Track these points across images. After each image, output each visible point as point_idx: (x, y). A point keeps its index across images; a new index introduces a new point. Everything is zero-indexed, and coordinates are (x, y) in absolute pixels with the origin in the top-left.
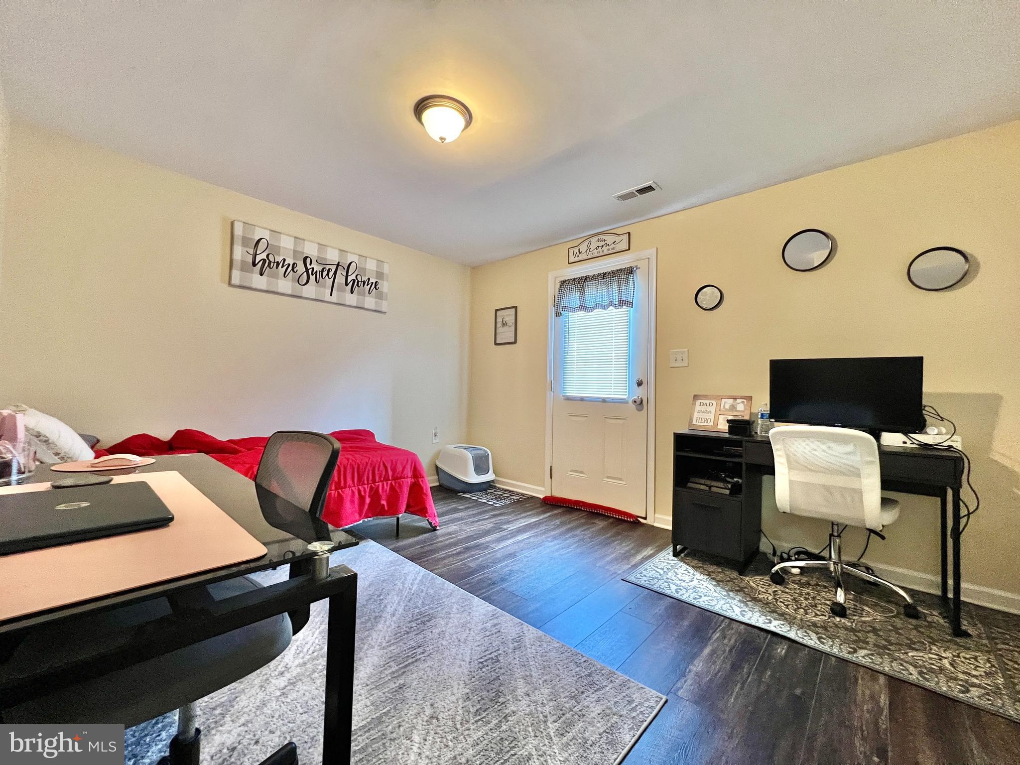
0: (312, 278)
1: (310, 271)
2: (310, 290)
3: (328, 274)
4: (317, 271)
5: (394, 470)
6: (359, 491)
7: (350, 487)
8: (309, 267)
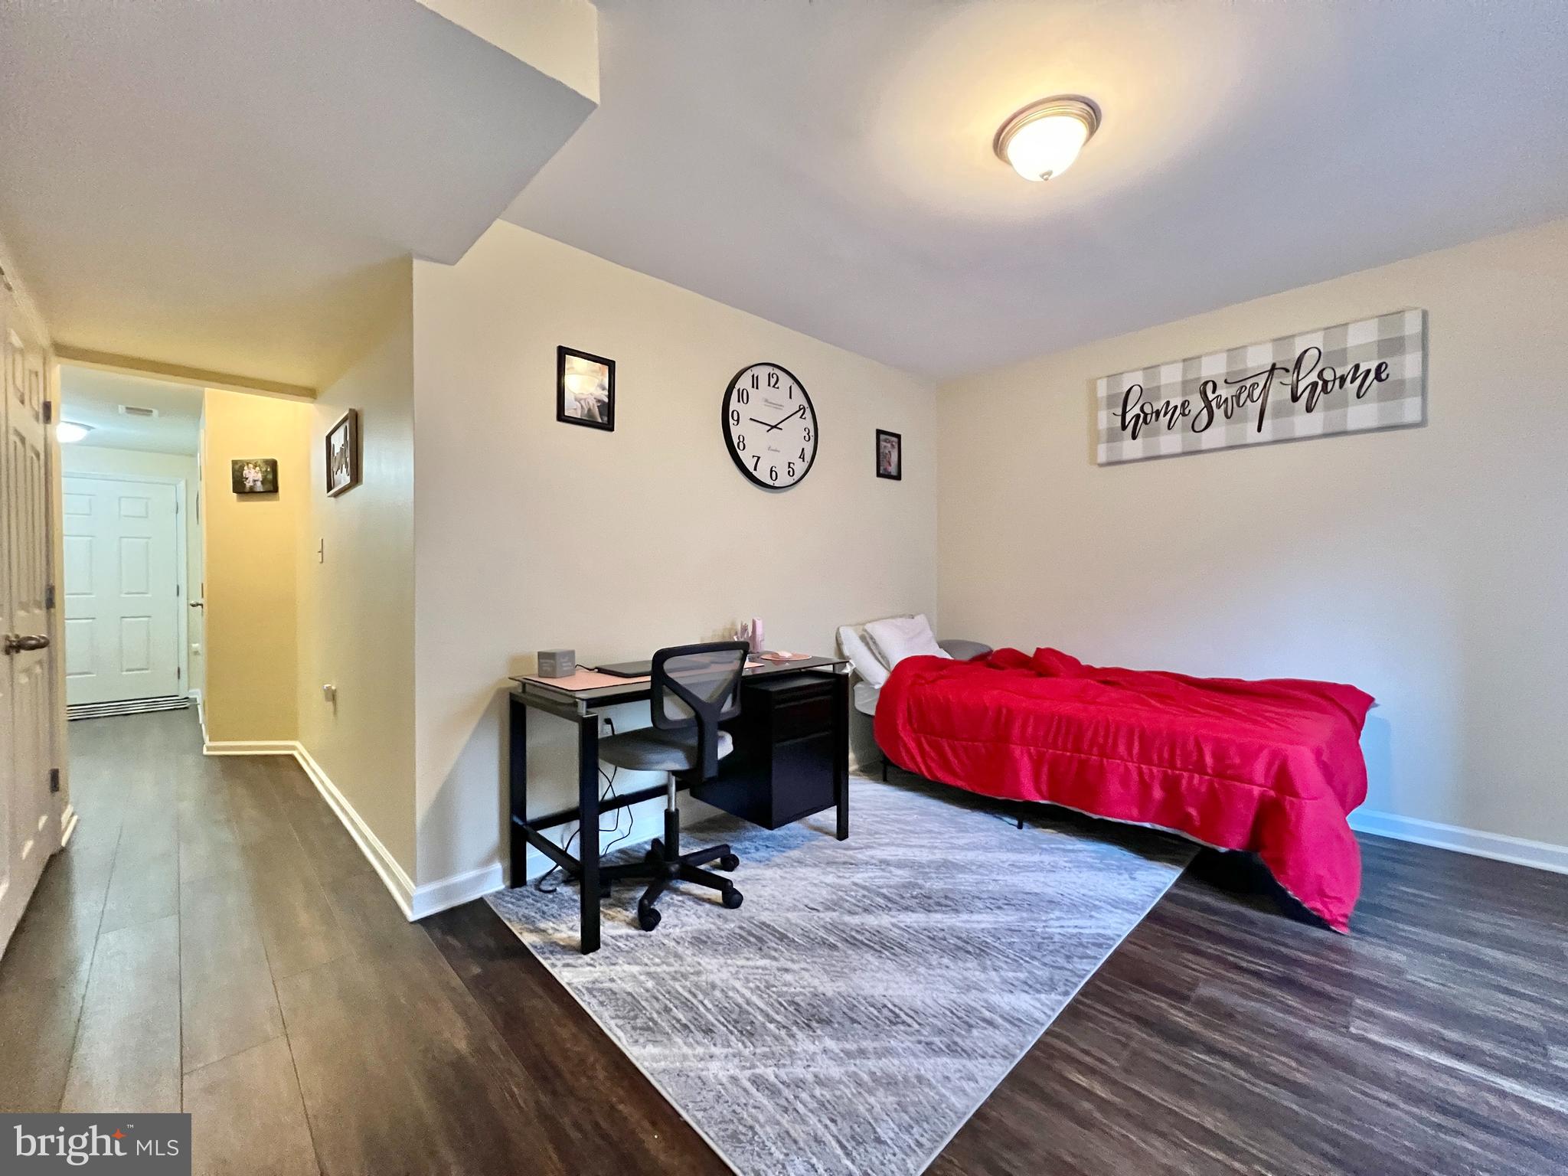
0: (1219, 414)
1: (1214, 404)
2: (1217, 434)
3: (1250, 396)
4: (1226, 399)
5: (1220, 756)
6: (1141, 773)
7: (1121, 758)
8: (1211, 396)
